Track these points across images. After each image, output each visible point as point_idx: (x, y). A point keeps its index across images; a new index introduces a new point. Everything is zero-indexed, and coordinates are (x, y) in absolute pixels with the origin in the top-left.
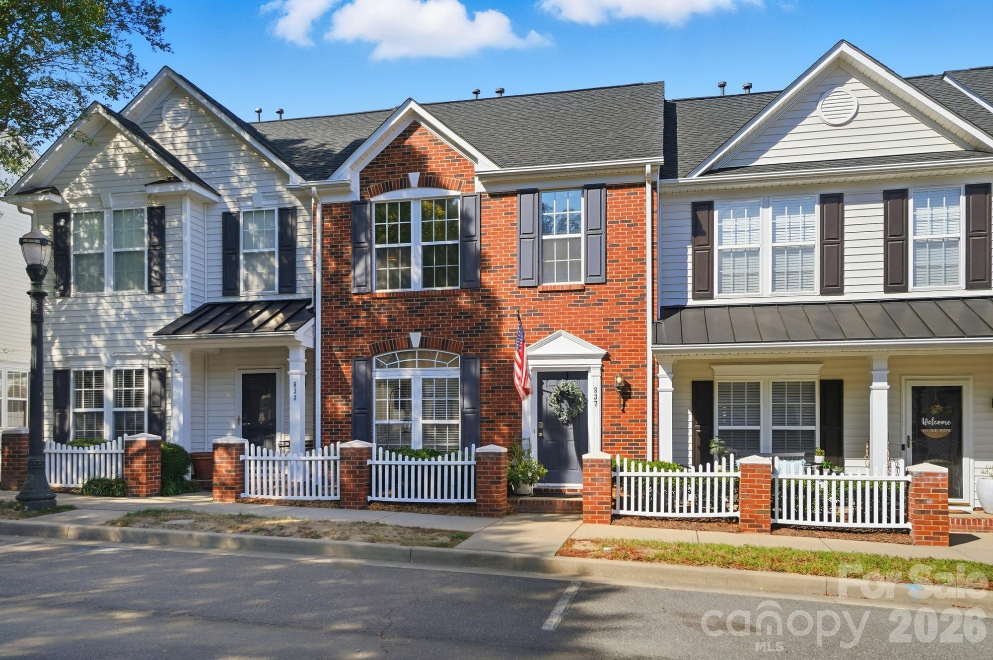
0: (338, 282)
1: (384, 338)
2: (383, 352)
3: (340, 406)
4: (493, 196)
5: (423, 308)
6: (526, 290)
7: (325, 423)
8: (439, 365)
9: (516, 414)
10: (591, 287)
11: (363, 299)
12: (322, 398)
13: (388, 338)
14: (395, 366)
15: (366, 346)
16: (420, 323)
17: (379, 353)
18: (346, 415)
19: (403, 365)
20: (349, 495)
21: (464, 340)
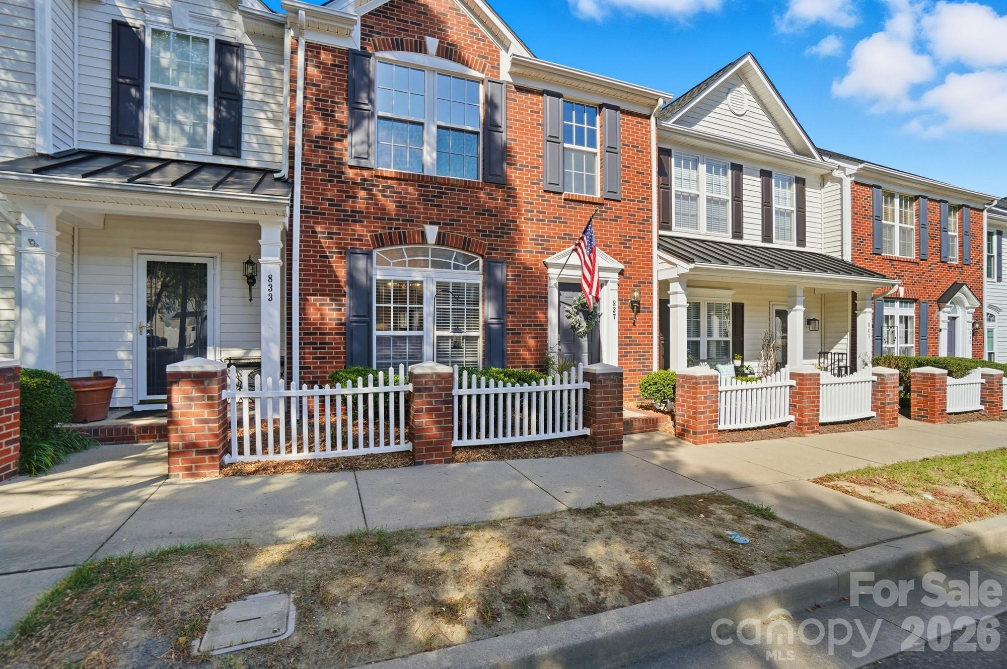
0: (326, 148)
1: (390, 228)
2: (388, 246)
3: (327, 312)
4: (519, 89)
5: (441, 197)
6: (552, 195)
7: (305, 334)
8: (456, 267)
9: (542, 325)
10: (609, 202)
11: (363, 176)
12: (300, 299)
13: (396, 229)
14: (403, 264)
15: (366, 236)
16: (437, 214)
17: (383, 246)
18: (337, 324)
19: (413, 264)
20: (431, 443)
21: (488, 240)
